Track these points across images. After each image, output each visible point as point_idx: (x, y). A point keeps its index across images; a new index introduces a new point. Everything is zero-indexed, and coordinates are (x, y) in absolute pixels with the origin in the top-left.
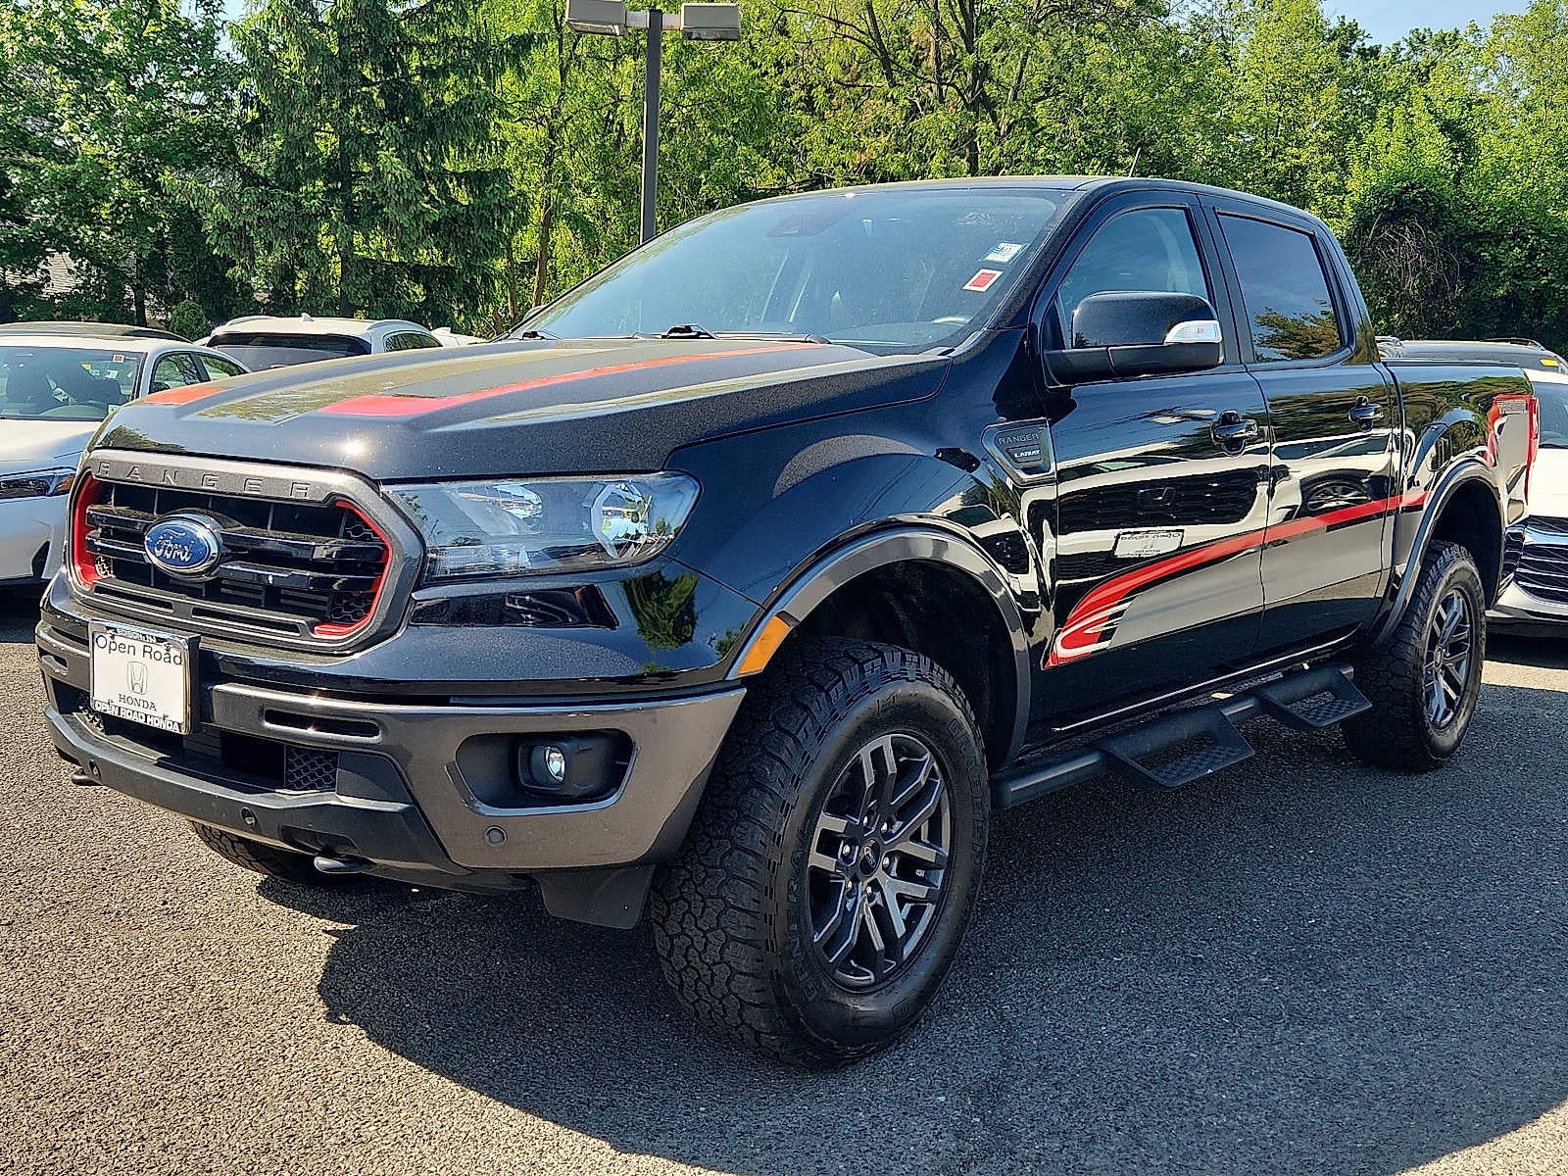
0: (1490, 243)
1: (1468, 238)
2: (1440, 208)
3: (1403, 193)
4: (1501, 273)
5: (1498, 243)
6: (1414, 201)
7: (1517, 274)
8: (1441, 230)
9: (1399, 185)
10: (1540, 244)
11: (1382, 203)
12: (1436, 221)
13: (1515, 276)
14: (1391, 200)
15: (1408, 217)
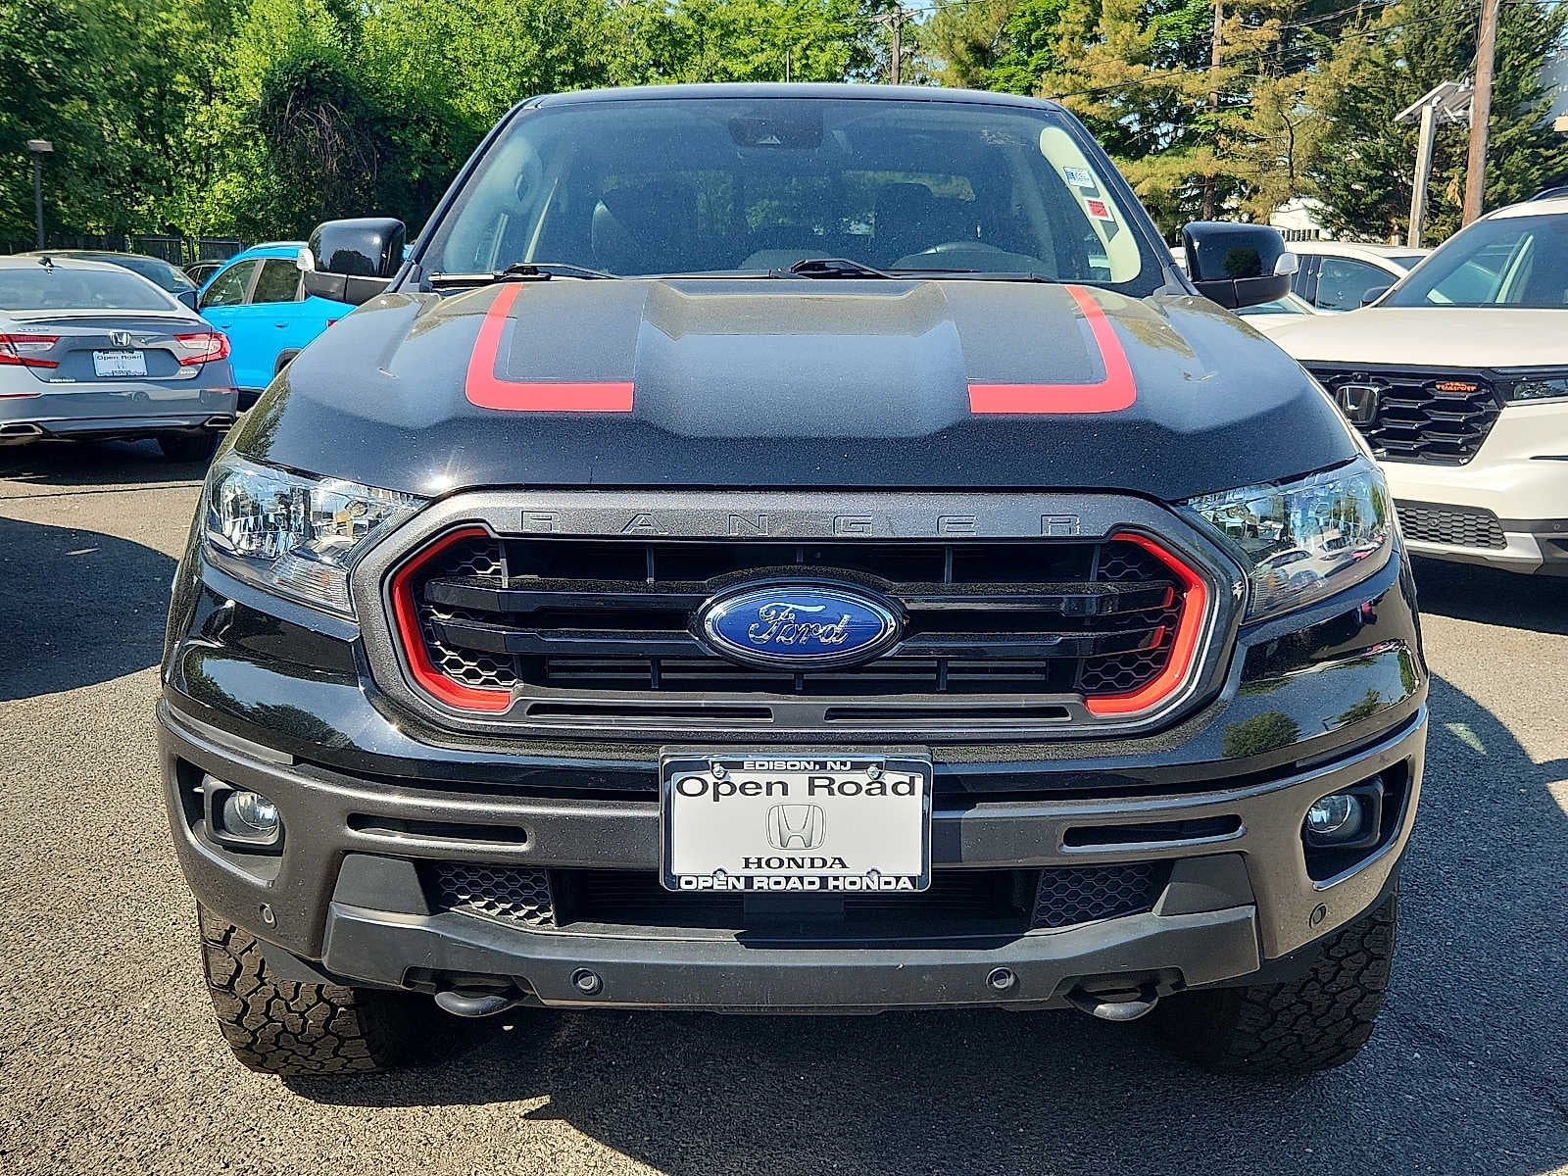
0: (396, 127)
1: (377, 120)
2: (348, 89)
3: (310, 72)
4: (413, 158)
5: (404, 126)
6: (323, 81)
7: (426, 159)
8: (352, 112)
9: (305, 63)
10: (441, 130)
11: (293, 79)
12: (346, 102)
13: (424, 161)
14: (301, 78)
15: (319, 97)
